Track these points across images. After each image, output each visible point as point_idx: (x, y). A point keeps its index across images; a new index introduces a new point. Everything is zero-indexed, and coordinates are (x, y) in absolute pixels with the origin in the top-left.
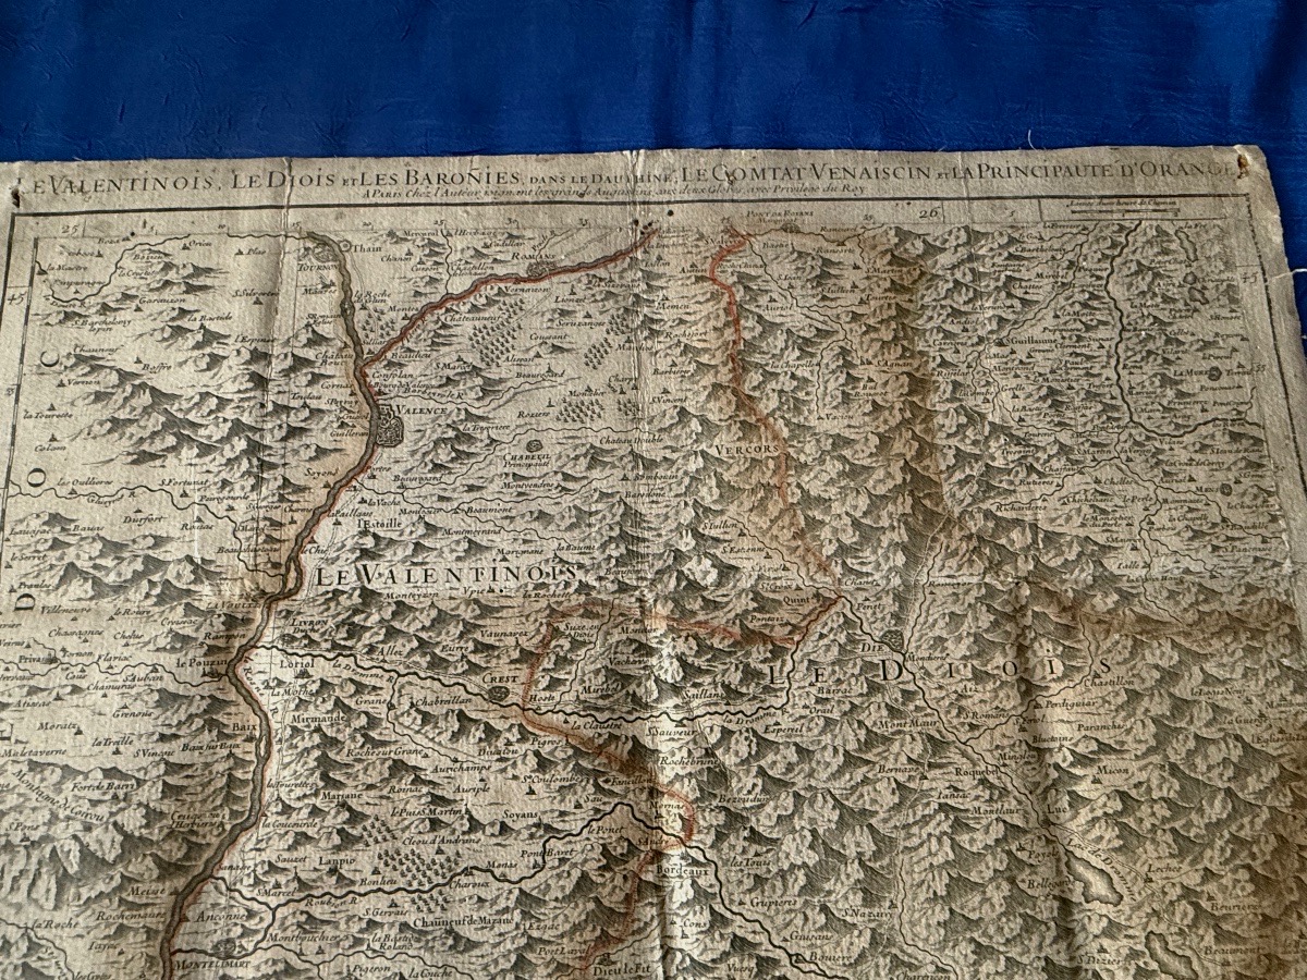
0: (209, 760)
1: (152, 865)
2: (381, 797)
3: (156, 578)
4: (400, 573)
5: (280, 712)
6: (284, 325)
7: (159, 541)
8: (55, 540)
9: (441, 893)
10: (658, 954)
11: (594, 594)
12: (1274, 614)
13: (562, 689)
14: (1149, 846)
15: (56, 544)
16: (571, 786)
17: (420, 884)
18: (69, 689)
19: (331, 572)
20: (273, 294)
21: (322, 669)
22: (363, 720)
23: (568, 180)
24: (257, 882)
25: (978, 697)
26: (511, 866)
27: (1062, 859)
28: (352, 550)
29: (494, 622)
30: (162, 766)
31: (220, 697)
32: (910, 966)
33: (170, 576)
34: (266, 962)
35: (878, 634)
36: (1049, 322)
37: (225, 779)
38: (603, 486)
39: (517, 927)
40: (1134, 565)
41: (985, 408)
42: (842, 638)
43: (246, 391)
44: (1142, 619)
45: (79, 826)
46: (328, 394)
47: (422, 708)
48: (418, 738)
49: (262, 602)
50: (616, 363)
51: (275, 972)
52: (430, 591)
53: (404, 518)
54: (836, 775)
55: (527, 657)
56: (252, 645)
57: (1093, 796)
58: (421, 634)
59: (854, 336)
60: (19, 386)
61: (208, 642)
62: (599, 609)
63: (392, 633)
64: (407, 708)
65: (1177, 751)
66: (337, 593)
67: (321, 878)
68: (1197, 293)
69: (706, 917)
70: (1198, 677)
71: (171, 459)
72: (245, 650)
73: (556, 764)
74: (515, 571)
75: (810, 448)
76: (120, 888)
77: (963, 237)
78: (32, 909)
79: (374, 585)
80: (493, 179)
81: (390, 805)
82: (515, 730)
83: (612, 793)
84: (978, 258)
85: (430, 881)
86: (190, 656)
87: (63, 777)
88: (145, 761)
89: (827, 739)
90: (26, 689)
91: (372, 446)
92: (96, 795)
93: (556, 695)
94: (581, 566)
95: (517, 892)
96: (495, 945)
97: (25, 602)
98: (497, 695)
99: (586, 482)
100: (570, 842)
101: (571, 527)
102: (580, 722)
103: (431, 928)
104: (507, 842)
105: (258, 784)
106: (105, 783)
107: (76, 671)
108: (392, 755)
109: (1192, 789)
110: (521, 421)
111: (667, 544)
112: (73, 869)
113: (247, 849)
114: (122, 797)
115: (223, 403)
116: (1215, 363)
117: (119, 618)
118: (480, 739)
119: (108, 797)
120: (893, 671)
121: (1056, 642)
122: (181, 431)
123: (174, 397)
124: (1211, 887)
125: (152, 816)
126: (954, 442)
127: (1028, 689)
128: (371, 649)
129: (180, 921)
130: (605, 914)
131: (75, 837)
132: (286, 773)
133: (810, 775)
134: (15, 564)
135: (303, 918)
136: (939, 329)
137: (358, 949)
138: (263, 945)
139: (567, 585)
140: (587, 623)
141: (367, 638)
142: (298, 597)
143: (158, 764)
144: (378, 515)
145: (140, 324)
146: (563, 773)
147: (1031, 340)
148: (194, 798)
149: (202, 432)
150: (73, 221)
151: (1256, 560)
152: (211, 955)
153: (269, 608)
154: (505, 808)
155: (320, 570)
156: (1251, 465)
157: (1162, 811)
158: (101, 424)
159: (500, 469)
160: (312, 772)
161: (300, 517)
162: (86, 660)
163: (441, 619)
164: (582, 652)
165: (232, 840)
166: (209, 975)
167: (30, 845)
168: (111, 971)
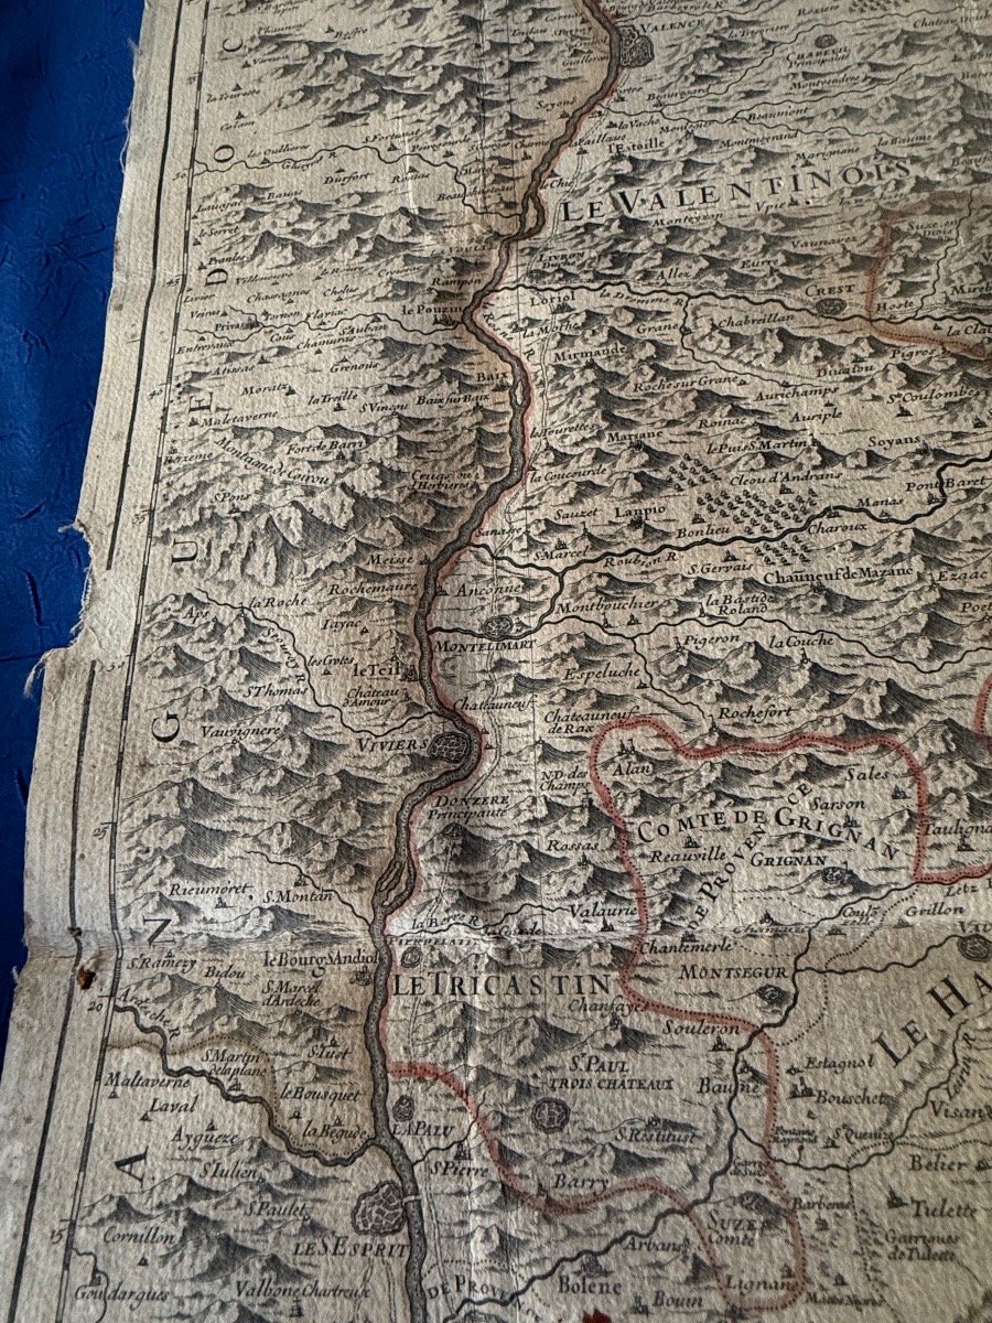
0: (451, 414)
1: (393, 530)
2: (690, 433)
3: (365, 235)
4: (670, 196)
5: (537, 354)
8: (248, 211)
9: (796, 540)
11: (940, 189)
13: (922, 292)
15: (249, 215)
16: (962, 402)
17: (764, 530)
18: (275, 351)
19: (580, 206)
21: (585, 300)
22: (650, 350)
24: (532, 544)
26: (894, 502)
28: (605, 178)
29: (806, 232)
30: (395, 421)
31: (458, 346)
33: (382, 232)
34: (559, 638)
37: (473, 435)
38: (929, 70)
39: (920, 578)
43: (457, 34)
45: (299, 491)
46: (553, 27)
47: (729, 329)
48: (728, 364)
49: (498, 243)
51: (573, 650)
52: (710, 212)
53: (666, 137)
55: (859, 262)
56: (492, 288)
58: (709, 253)
60: (201, 74)
61: (436, 287)
62: (954, 203)
63: (669, 257)
64: (707, 331)
66: (589, 227)
67: (623, 534)
71: (374, 117)
72: (481, 299)
73: (935, 378)
74: (824, 176)
76: (355, 557)
78: (248, 585)
79: (639, 213)
81: (704, 442)
82: (864, 344)
85: (778, 526)
86: (417, 302)
87: (275, 440)
88: (374, 416)
90: (224, 357)
91: (616, 65)
92: (317, 456)
93: (915, 300)
94: (915, 160)
95: (910, 534)
96: (891, 604)
97: (216, 277)
98: (829, 308)
99: (903, 69)
100: (978, 469)
101: (892, 119)
102: (957, 326)
103: (790, 585)
104: (882, 474)
105: (519, 435)
106: (327, 443)
107: (282, 332)
108: (696, 386)
110: (803, 18)
112: (295, 538)
113: (513, 509)
114: (348, 456)
115: (429, 52)
117: (327, 277)
118: (817, 358)
119: (330, 458)
122: (383, 88)
123: (372, 57)
125: (387, 475)
128: (647, 274)
129: (436, 594)
131: (295, 504)
132: (555, 417)
134: (204, 240)
135: (603, 582)
137: (687, 616)
138: (552, 618)
139: (899, 184)
140: (939, 220)
141: (638, 264)
142: (542, 235)
143: (389, 419)
144: (632, 137)
146: (947, 387)
148: (438, 456)
149: (408, 84)
152: (481, 636)
153: (508, 247)
154: (869, 434)
155: (566, 205)
158: (292, 94)
159: (784, 71)
160: (590, 412)
161: (536, 153)
162: (291, 320)
163: (732, 237)
164: (940, 250)
165: (492, 500)
166: (481, 661)
167: (241, 516)
168: (354, 654)
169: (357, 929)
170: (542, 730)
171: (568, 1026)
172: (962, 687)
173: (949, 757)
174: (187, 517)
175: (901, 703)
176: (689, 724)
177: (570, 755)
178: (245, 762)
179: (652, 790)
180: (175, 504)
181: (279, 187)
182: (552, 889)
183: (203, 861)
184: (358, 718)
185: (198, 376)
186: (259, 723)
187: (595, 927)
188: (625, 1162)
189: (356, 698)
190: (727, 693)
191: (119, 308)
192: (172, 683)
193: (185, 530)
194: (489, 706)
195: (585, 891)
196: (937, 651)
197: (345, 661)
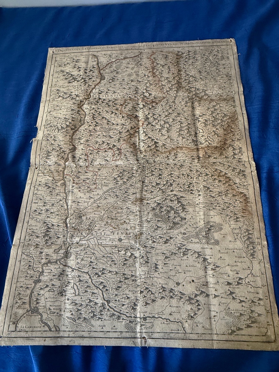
0: (78, 117)
1: (70, 129)
2: (101, 121)
4: (104, 96)
5: (87, 112)
6: (89, 66)
7: (71, 92)
9: (108, 132)
10: (138, 139)
11: (131, 98)
12: (231, 98)
14: (209, 126)
15: (58, 93)
16: (127, 120)
17: (106, 130)
18: (60, 109)
19: (95, 96)
20: (88, 62)
21: (93, 106)
22: (99, 112)
23: (130, 47)
24: (84, 131)
25: (185, 109)
26: (118, 129)
27: (196, 128)
28: (98, 93)
29: (117, 101)
31: (79, 110)
32: (173, 140)
33: (73, 97)
34: (85, 139)
35: (171, 101)
36: (200, 62)
37: (80, 120)
38: (133, 84)
39: (119, 136)
40: (210, 92)
41: (189, 74)
42: (166, 102)
43: (84, 74)
44: (211, 99)
45: (61, 124)
46: (95, 74)
47: (107, 111)
48: (106, 114)
50: (135, 69)
52: (108, 98)
53: (105, 89)
54: (164, 118)
55: (121, 105)
56: (84, 104)
57: (201, 120)
58: (107, 102)
59: (170, 65)
60: (53, 75)
61: (78, 103)
63: (103, 102)
64: (105, 111)
65: (214, 115)
66: (95, 98)
67: (92, 130)
68: (223, 58)
69: (145, 134)
70: (219, 106)
71: (73, 82)
72: (82, 105)
74: (120, 95)
75: (163, 79)
76: (66, 131)
77: (188, 52)
78: (55, 133)
79: (101, 97)
80: (119, 47)
82: (119, 113)
83: (132, 121)
84: (190, 54)
86: (75, 105)
87: (59, 119)
88: (69, 117)
89: (163, 114)
90: (54, 109)
91: (101, 80)
92: (63, 121)
93: (125, 109)
94: (129, 94)
95: (119, 132)
96: (116, 138)
97: (53, 100)
98: (117, 109)
99: (131, 84)
100: (126, 126)
101: (128, 89)
102: (128, 112)
103: (107, 136)
104: (118, 126)
105: (84, 120)
106: (64, 119)
107: (60, 107)
108: (102, 116)
109: (216, 119)
110: (122, 77)
111: (142, 91)
112: (60, 129)
113: (83, 127)
114: (66, 121)
115: (80, 75)
116: (225, 67)
117: (66, 101)
118: (115, 114)
120: (173, 106)
121: (198, 102)
122: (75, 79)
123: (74, 75)
124: (217, 130)
125: (70, 123)
126: (185, 78)
127: (193, 108)
128: (100, 104)
129: (74, 135)
130: (130, 134)
132: (88, 118)
133: (161, 118)
134: (52, 95)
135: (90, 134)
136: (183, 64)
137: (97, 138)
139: (127, 97)
140: (130, 101)
141: (99, 103)
142: (90, 99)
143: (71, 117)
144: (101, 88)
145: (70, 66)
146: (126, 118)
147: (197, 65)
148: (76, 121)
149: (78, 79)
150: (61, 55)
151: (229, 91)
152: (78, 139)
153: (86, 100)
154: (118, 122)
155: (93, 95)
156: (229, 79)
157: (211, 122)
158: (64, 79)
159: (119, 83)
160: (92, 118)
161: (91, 89)
162: (62, 106)
163: (110, 101)
164: (129, 104)
165: (81, 126)
166: (77, 141)
167: (54, 126)
168: (65, 140)
169: (63, 164)
170: (82, 147)
171: (81, 171)
172: (120, 145)
173: (117, 151)
174: (49, 126)
175: (114, 146)
176: (95, 147)
177: (84, 150)
178: (53, 149)
179: (91, 153)
180: (48, 124)
181: (61, 90)
182: (81, 161)
183: (48, 158)
184: (65, 146)
185: (51, 111)
186: (55, 146)
187: (85, 164)
188: (84, 181)
189: (65, 144)
190: (99, 145)
191: (42, 103)
192: (46, 142)
193: (48, 127)
194: (77, 145)
195: (84, 161)
196: (118, 142)
197: (64, 140)
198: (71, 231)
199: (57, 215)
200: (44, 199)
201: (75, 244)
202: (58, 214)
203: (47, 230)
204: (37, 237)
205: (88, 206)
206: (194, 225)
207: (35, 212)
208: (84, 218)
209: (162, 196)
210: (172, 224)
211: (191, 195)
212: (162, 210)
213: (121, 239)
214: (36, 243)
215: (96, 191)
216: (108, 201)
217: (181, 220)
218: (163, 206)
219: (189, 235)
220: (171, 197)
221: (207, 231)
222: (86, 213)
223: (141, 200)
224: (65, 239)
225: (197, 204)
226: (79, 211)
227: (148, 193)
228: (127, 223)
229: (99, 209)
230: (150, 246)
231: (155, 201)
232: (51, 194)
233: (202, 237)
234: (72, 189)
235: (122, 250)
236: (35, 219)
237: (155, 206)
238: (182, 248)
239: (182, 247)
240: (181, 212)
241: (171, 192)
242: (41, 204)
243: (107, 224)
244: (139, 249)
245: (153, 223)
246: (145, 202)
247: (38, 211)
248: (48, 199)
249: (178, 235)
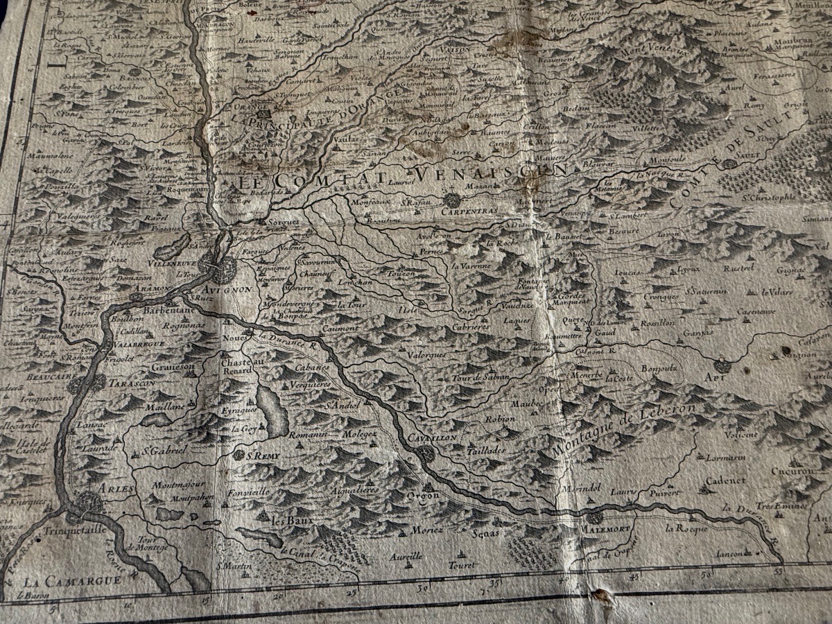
198: (227, 174)
199: (159, 111)
200: (93, 50)
201: (251, 225)
202: (160, 107)
203: (117, 174)
204: (74, 200)
205: (294, 69)
206: (768, 129)
207: (57, 103)
208: (281, 119)
209: (618, 21)
210: (671, 129)
211: (739, 13)
212: (622, 75)
213: (456, 195)
214: (69, 223)
215: (326, 11)
216: (382, 47)
217: (709, 114)
218: (625, 59)
219: (751, 169)
220: (657, 22)
221: (824, 152)
222: (289, 99)
223: (531, 38)
224: (202, 207)
225: (769, 49)
226: (254, 92)
227: (557, 12)
228: (474, 132)
229: (348, 80)
230: (586, 222)
231: (591, 41)
232: (126, 31)
233: (803, 174)
234: (216, 6)
235: (466, 240)
236: (59, 129)
237: (592, 58)
238: (720, 222)
239: (721, 218)
240: (706, 81)
241: (654, 6)
242: (80, 71)
243: (387, 136)
244: (537, 234)
245: (590, 129)
246: (544, 48)
247: (67, 99)
248: (111, 50)
249: (701, 169)
